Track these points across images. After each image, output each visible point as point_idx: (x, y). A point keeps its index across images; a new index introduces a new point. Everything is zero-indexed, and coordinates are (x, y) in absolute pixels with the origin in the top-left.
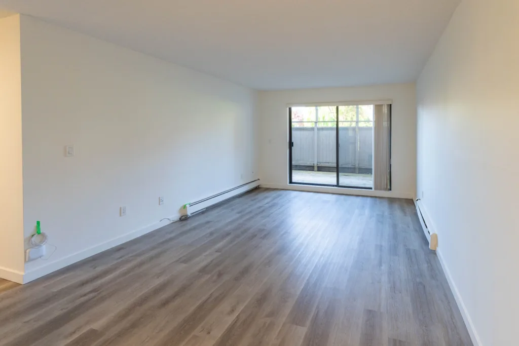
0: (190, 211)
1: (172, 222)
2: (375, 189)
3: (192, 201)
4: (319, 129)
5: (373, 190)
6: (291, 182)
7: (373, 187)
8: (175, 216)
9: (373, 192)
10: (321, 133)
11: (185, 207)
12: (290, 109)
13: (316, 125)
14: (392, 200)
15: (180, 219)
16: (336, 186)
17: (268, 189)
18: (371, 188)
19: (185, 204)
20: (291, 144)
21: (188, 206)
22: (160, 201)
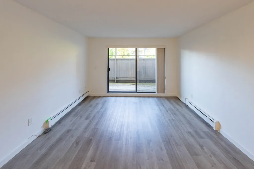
0: (51, 124)
1: (37, 136)
2: (158, 92)
3: (52, 116)
4: (117, 60)
5: (156, 93)
6: (108, 92)
7: (156, 91)
8: (40, 130)
9: (156, 94)
10: (118, 61)
11: (47, 122)
12: (108, 49)
13: (116, 57)
14: (168, 98)
15: (44, 132)
16: (136, 92)
17: (99, 97)
18: (155, 92)
19: (47, 119)
20: (109, 69)
21: (49, 120)
22: (29, 122)
